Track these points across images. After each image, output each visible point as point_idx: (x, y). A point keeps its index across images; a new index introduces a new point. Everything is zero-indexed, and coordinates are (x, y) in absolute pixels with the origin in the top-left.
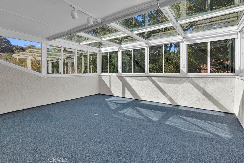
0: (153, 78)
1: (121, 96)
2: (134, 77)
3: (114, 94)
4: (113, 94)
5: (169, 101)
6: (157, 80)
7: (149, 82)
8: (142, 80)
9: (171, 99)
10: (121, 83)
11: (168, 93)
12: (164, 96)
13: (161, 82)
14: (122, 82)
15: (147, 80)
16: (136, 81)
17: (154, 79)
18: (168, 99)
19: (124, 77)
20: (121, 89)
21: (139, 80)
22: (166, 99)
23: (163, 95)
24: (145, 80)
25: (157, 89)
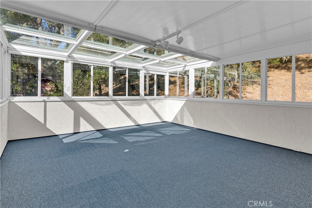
0: (118, 102)
1: (73, 133)
2: (95, 102)
3: (56, 133)
4: (54, 133)
5: (133, 122)
6: (122, 103)
7: (114, 106)
8: (107, 105)
9: (134, 121)
10: (72, 112)
11: (132, 115)
12: (129, 120)
13: (126, 105)
14: (74, 111)
15: (112, 104)
16: (99, 106)
17: (120, 103)
18: (132, 121)
19: (77, 102)
20: (73, 121)
21: (102, 105)
22: (131, 121)
23: (128, 118)
24: (109, 104)
25: (122, 113)
